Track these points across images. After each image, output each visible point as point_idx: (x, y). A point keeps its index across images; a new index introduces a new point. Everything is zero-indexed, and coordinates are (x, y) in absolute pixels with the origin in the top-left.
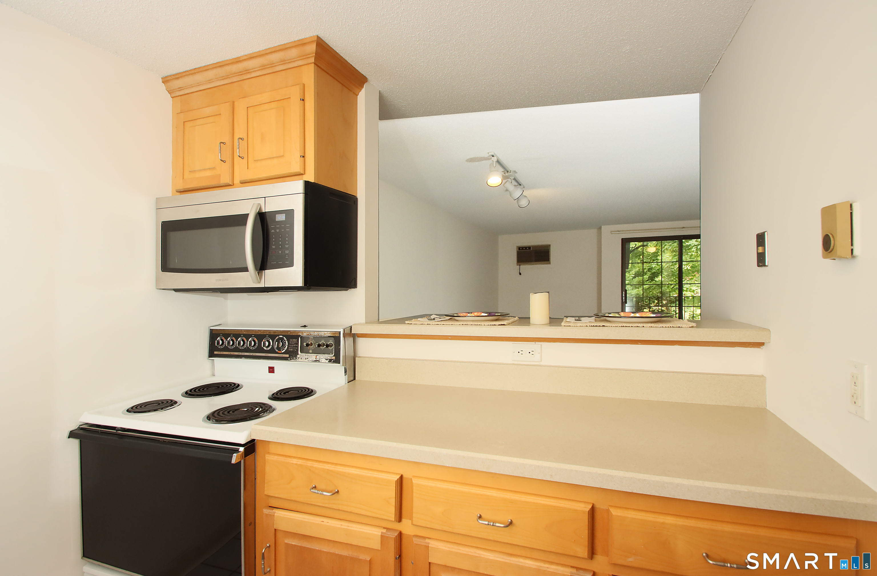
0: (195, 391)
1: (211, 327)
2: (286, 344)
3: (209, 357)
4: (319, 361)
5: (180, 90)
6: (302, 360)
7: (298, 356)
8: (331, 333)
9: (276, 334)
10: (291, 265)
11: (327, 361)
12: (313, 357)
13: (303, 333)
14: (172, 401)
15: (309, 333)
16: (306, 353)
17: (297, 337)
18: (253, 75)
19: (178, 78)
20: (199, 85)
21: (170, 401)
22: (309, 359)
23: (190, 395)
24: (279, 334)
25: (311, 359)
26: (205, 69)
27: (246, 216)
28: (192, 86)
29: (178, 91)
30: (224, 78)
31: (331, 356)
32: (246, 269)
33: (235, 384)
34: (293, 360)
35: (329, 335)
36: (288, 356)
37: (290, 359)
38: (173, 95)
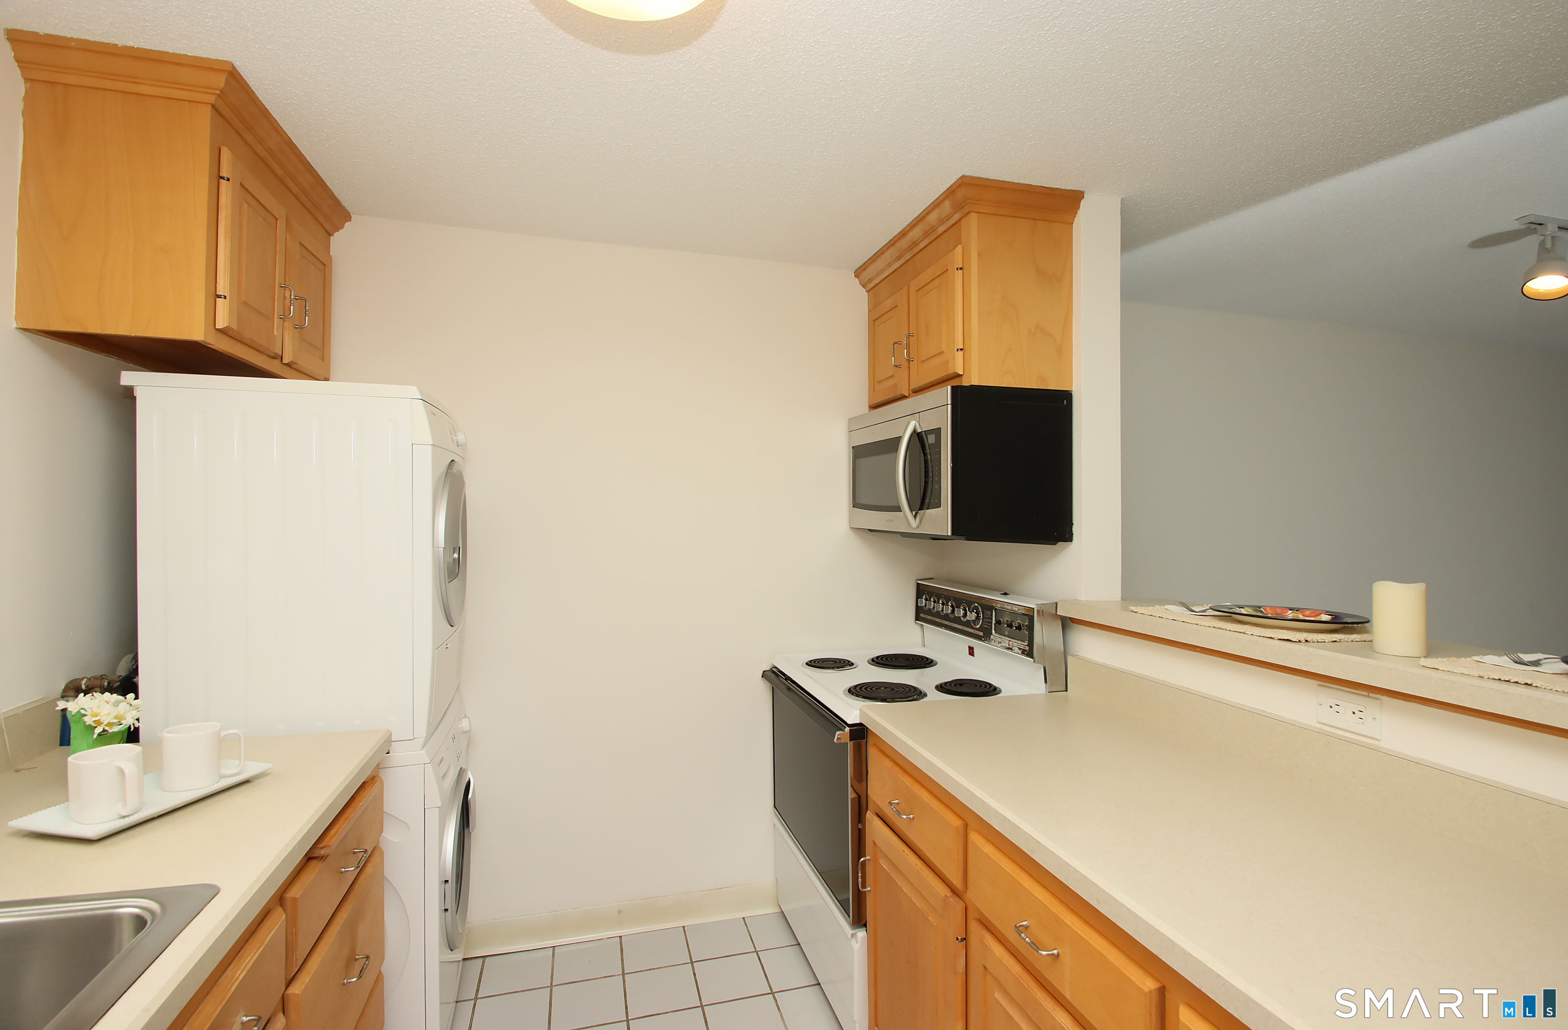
0: (882, 659)
1: (918, 580)
2: (980, 616)
3: (916, 620)
4: (1012, 650)
5: (870, 282)
6: (995, 644)
7: (992, 637)
8: (1025, 609)
9: (972, 600)
10: (938, 505)
11: (1020, 652)
12: (1006, 641)
13: (996, 604)
14: (849, 661)
15: (1003, 604)
16: (1000, 635)
17: (991, 608)
18: (922, 245)
19: (865, 269)
20: (882, 271)
21: (847, 662)
22: (1002, 643)
23: (877, 663)
24: (975, 600)
25: (1004, 645)
26: (881, 252)
27: (898, 440)
28: (878, 275)
29: (869, 283)
30: (899, 258)
31: (1024, 645)
32: (898, 509)
33: (927, 659)
34: (987, 642)
35: (1023, 612)
36: (981, 634)
37: (985, 640)
38: (868, 289)
